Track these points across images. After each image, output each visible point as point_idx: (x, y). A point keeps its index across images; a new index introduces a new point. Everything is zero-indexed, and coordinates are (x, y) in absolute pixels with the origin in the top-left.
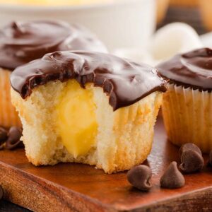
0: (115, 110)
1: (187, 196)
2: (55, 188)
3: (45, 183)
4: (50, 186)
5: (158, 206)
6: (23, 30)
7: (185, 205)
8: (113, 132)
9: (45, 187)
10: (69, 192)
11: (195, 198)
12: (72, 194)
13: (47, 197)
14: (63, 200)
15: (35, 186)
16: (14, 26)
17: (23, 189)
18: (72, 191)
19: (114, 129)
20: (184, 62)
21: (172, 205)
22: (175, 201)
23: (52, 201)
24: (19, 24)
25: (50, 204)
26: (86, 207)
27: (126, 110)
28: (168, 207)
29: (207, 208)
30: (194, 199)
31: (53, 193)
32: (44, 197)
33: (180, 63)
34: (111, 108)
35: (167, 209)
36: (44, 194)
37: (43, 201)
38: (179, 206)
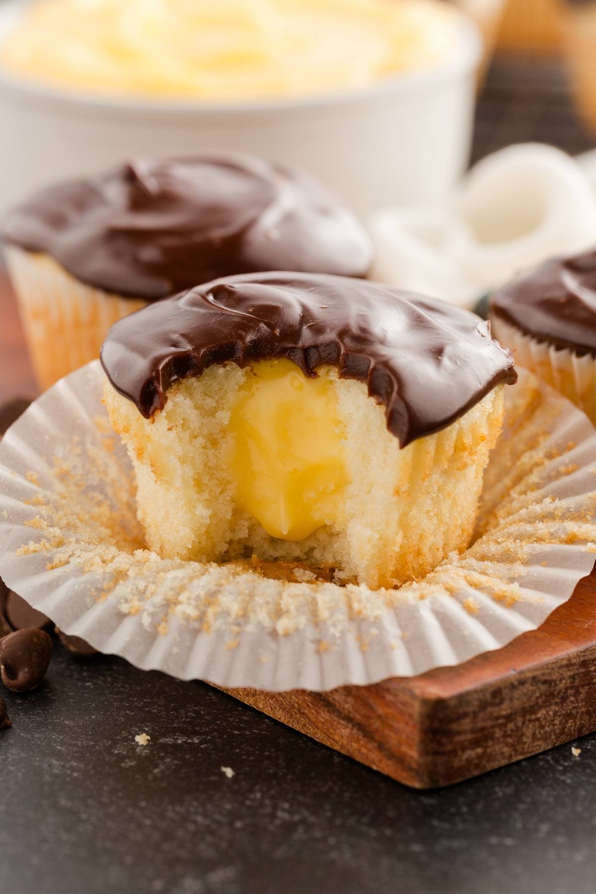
0: (403, 444)
5: (522, 683)
6: (152, 185)
8: (396, 499)
16: (130, 176)
19: (397, 492)
20: (571, 283)
21: (555, 677)
22: (560, 667)
24: (142, 168)
27: (430, 442)
28: (545, 682)
33: (561, 286)
34: (395, 441)
35: (543, 688)
38: (573, 677)
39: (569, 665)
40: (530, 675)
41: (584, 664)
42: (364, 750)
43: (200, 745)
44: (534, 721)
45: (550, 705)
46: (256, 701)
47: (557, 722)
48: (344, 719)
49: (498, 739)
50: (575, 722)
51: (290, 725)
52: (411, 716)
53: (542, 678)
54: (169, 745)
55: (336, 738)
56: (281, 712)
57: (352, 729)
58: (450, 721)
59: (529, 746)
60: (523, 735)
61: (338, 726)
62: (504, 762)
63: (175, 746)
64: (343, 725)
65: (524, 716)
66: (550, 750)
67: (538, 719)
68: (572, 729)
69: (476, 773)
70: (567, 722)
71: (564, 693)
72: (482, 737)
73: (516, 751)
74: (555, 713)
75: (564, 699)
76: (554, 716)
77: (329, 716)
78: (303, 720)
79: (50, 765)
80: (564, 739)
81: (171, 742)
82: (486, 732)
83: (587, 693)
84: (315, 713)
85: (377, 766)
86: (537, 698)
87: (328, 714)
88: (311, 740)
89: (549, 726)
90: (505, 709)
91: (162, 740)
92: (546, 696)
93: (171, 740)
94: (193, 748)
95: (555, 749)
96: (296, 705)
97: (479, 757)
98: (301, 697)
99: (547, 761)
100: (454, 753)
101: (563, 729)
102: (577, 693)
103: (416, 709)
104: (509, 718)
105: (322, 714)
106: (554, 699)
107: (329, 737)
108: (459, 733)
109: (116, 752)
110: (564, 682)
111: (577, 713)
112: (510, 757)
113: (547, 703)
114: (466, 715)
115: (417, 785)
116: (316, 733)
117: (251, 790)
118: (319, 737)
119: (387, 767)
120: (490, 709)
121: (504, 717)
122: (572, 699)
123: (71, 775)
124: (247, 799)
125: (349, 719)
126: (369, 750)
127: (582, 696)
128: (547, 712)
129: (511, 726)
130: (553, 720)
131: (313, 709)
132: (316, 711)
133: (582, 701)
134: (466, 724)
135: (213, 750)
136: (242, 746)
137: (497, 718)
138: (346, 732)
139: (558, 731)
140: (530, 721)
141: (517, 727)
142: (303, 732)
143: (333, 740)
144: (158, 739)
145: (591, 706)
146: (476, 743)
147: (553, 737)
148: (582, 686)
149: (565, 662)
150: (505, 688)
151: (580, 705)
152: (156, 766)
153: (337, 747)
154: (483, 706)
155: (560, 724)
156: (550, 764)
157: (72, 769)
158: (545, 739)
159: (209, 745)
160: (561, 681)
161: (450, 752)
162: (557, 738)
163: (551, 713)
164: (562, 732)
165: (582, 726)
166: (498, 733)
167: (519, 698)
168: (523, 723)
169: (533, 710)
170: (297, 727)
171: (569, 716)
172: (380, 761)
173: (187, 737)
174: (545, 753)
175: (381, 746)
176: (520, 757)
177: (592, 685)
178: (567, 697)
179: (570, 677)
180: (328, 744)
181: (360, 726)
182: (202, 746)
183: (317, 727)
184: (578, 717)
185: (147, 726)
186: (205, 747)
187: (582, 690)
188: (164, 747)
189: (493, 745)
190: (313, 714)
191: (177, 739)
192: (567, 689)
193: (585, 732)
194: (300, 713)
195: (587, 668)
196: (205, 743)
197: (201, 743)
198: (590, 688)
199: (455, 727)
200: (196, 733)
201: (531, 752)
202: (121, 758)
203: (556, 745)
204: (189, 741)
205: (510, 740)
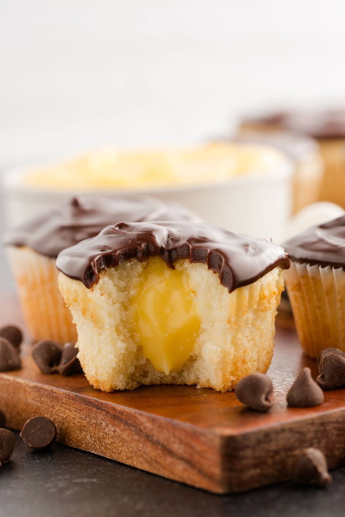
0: (231, 291)
1: (327, 416)
2: (129, 415)
3: (114, 409)
4: (121, 413)
5: (283, 430)
7: (325, 431)
9: (115, 416)
10: (148, 418)
11: (340, 420)
12: (153, 421)
13: (118, 430)
14: (141, 431)
15: (100, 417)
17: (84, 423)
18: (153, 416)
21: (304, 430)
23: (125, 436)
25: (122, 440)
26: (175, 437)
28: (298, 432)
30: (338, 422)
31: (126, 423)
32: (114, 431)
35: (297, 436)
36: (114, 425)
37: (112, 437)
39: (313, 423)
41: (322, 424)
46: (133, 461)
48: (179, 459)
52: (214, 447)
53: (296, 430)
56: (146, 464)
57: (184, 464)
58: (238, 449)
61: (176, 464)
77: (172, 460)
78: (157, 466)
84: (164, 460)
86: (294, 442)
90: (273, 446)
92: (299, 441)
96: (154, 458)
98: (156, 452)
100: (242, 470)
103: (217, 443)
104: (276, 452)
105: (168, 459)
107: (172, 473)
108: (245, 458)
110: (310, 434)
114: (248, 447)
115: (220, 491)
116: (165, 473)
120: (263, 445)
121: (273, 451)
126: (194, 475)
131: (163, 457)
132: (165, 458)
134: (248, 453)
137: (268, 452)
138: (181, 467)
143: (174, 474)
146: (256, 466)
148: (322, 438)
150: (272, 433)
154: (259, 442)
161: (239, 470)
167: (282, 440)
169: (291, 449)
179: (314, 431)
183: (165, 469)
194: (156, 462)
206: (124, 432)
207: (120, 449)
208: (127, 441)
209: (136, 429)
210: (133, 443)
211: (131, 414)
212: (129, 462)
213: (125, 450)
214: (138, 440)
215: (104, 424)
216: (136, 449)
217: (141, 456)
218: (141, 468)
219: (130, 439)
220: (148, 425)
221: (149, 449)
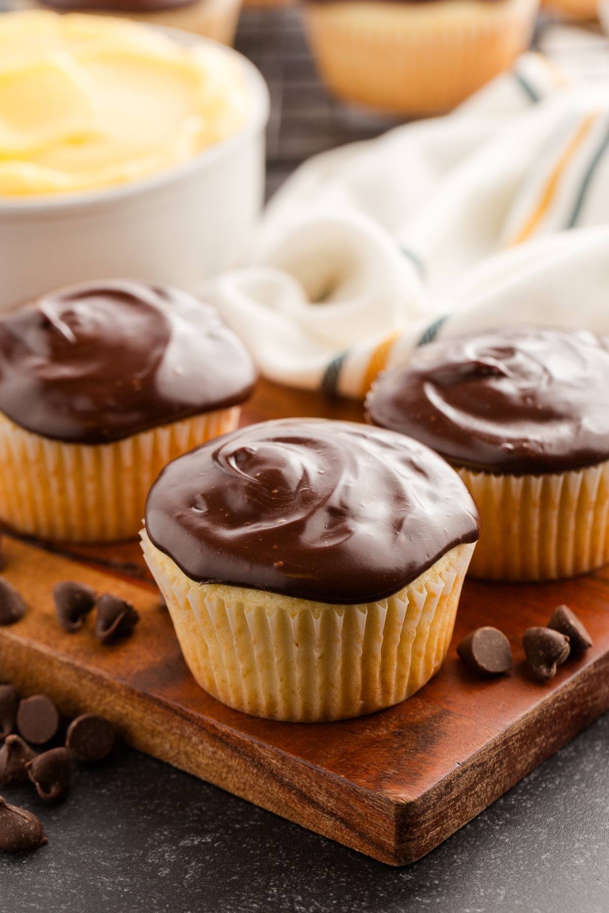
2: (240, 742)
3: (213, 727)
4: (228, 736)
5: (464, 772)
6: (66, 330)
9: (215, 735)
12: (283, 759)
13: (220, 752)
14: (261, 765)
15: (189, 730)
16: (45, 323)
17: (160, 728)
18: (283, 752)
23: (233, 763)
25: (228, 767)
26: (320, 787)
28: (480, 765)
29: (543, 737)
31: (235, 749)
32: (214, 753)
35: (478, 769)
36: (213, 746)
37: (211, 758)
38: (498, 755)
39: (496, 747)
40: (469, 764)
41: (505, 742)
42: (346, 837)
43: (214, 844)
44: (474, 794)
45: (484, 779)
46: (246, 795)
47: (489, 790)
48: (327, 814)
49: (451, 816)
50: (501, 785)
51: (279, 814)
52: (387, 816)
53: (478, 763)
54: (188, 847)
55: (321, 826)
56: (269, 804)
57: (336, 821)
58: (418, 816)
59: (471, 813)
60: (467, 806)
61: (323, 818)
62: (455, 830)
63: (193, 847)
64: (327, 818)
65: (467, 794)
66: (485, 810)
67: (476, 792)
68: (499, 790)
69: (437, 845)
70: (495, 786)
71: (493, 768)
72: (440, 818)
73: (462, 820)
74: (487, 784)
75: (493, 772)
76: (487, 786)
77: (314, 811)
78: (290, 811)
79: (102, 883)
80: (494, 798)
81: (189, 845)
82: (442, 815)
83: (508, 762)
84: (301, 807)
85: (360, 849)
86: (475, 778)
87: (313, 809)
88: (298, 826)
89: (483, 794)
90: (454, 793)
91: (182, 843)
92: (480, 775)
93: (189, 841)
94: (209, 848)
95: (488, 808)
96: (283, 801)
97: (438, 834)
98: (287, 795)
99: (485, 822)
100: (422, 836)
101: (493, 793)
102: (502, 764)
103: (392, 812)
104: (457, 799)
105: (308, 808)
106: (486, 774)
107: (315, 825)
108: (424, 822)
109: (150, 861)
110: (492, 760)
111: (502, 778)
112: (459, 825)
113: (482, 779)
114: (429, 807)
115: (395, 865)
116: (302, 822)
117: (267, 887)
118: (305, 824)
119: (368, 851)
120: (444, 798)
121: (454, 800)
122: (498, 769)
123: (122, 891)
124: (268, 896)
125: (331, 814)
126: (351, 837)
127: (504, 765)
128: (482, 785)
129: (459, 804)
130: (486, 789)
131: (299, 804)
132: (302, 806)
133: (504, 769)
134: (429, 814)
135: (225, 847)
136: (247, 840)
137: (449, 802)
138: (330, 823)
139: (489, 795)
140: (471, 796)
141: (462, 803)
142: (290, 819)
143: (318, 827)
144: (179, 843)
145: (511, 769)
146: (436, 824)
147: (486, 801)
148: (504, 758)
149: (492, 746)
150: (454, 780)
151: (504, 771)
152: (186, 872)
153: (323, 834)
154: (440, 797)
155: (491, 790)
156: (488, 825)
157: (120, 883)
158: (481, 804)
159: (221, 842)
160: (490, 760)
161: (419, 837)
162: (489, 800)
163: (484, 785)
164: (493, 794)
165: (505, 786)
166: (450, 812)
167: (463, 783)
168: (467, 799)
169: (472, 787)
170: (286, 816)
171: (497, 782)
172: (362, 846)
173: (201, 836)
174: (481, 814)
175: (362, 835)
176: (466, 823)
177: (510, 755)
178: (495, 770)
179: (496, 755)
180: (314, 830)
181: (342, 820)
182: (216, 845)
183: (304, 818)
184: (503, 780)
185: (165, 830)
186: (218, 845)
187: (504, 761)
188: (185, 849)
189: (447, 821)
190: (299, 808)
191: (193, 840)
192: (494, 764)
193: (507, 788)
194: (287, 806)
195: (507, 744)
196: (217, 842)
197: (213, 842)
198: (510, 757)
199: (422, 819)
200: (207, 832)
201: (472, 817)
202: (156, 867)
203: (489, 805)
204: (203, 841)
205: (458, 814)
206: (232, 758)
207: (224, 775)
208: (237, 771)
209: (253, 760)
210: (247, 775)
211: (244, 741)
212: (240, 794)
213: (233, 778)
214: (257, 774)
215: (194, 739)
216: (252, 783)
217: (261, 793)
218: (260, 805)
219: (243, 770)
220: (274, 761)
221: (275, 788)
